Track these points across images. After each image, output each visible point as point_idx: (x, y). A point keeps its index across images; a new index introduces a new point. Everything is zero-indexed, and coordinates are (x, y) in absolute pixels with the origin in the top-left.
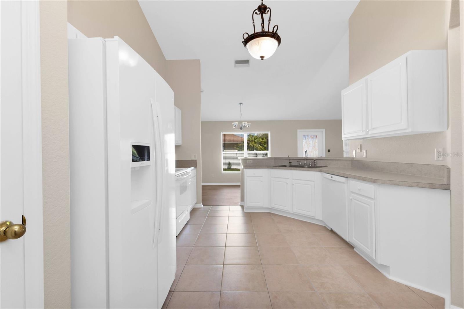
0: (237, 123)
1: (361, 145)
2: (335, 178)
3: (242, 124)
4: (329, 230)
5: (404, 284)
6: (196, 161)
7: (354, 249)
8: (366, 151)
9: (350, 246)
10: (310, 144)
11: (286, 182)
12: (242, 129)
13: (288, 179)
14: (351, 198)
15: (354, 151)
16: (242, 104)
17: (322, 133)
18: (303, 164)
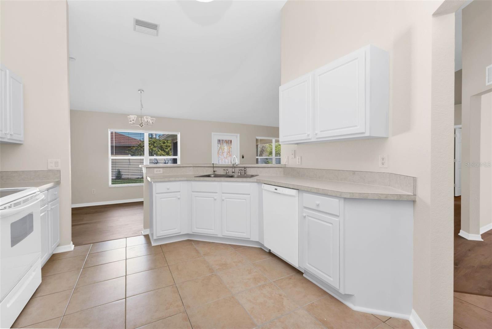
0: (135, 117)
1: (295, 151)
2: (280, 190)
3: (142, 119)
4: (266, 252)
5: (370, 314)
6: (59, 171)
7: (304, 275)
9: (299, 272)
10: (224, 149)
11: (213, 198)
12: (143, 125)
13: (216, 193)
14: (304, 215)
16: (143, 91)
17: (237, 138)
18: (230, 173)
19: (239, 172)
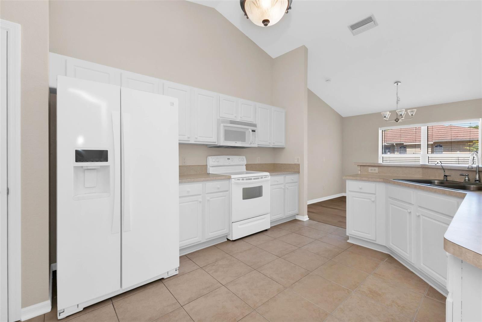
6: (299, 165)
11: (407, 210)
18: (472, 181)
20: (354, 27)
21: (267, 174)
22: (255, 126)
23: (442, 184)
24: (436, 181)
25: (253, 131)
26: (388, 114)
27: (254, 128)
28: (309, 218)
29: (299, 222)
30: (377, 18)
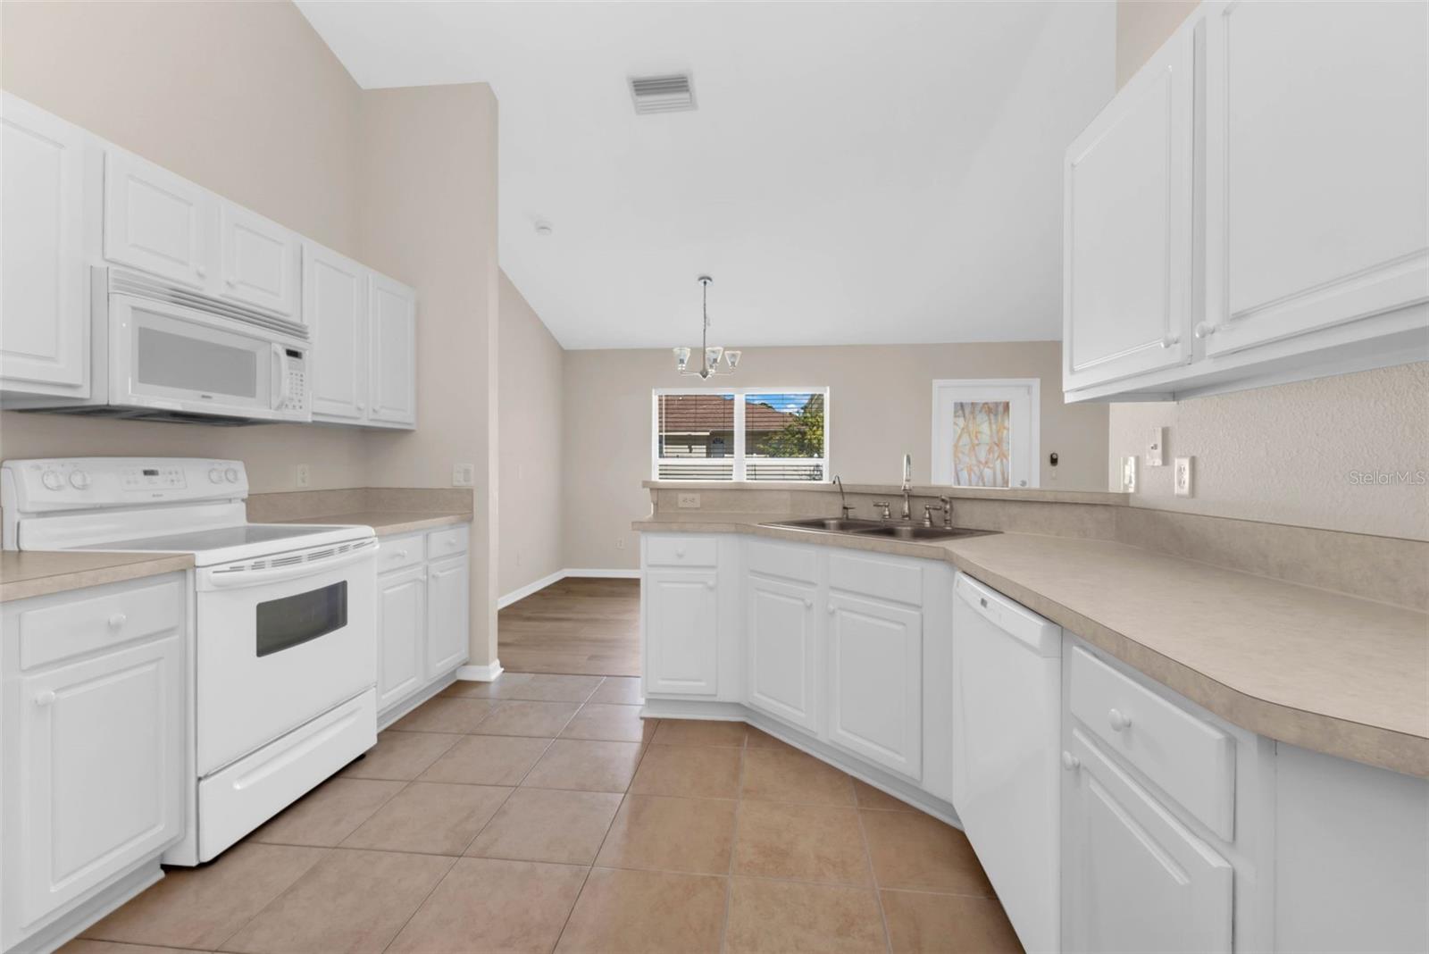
1: (1165, 433)
6: (470, 492)
8: (1193, 461)
10: (980, 432)
11: (803, 600)
12: (708, 373)
13: (816, 585)
15: (1132, 460)
16: (710, 279)
17: (1029, 393)
18: (897, 516)
19: (927, 515)
20: (643, 87)
21: (365, 530)
22: (300, 332)
23: (847, 525)
24: (832, 522)
25: (293, 354)
26: (687, 353)
27: (295, 344)
28: (502, 666)
29: (474, 691)
30: (697, 84)
